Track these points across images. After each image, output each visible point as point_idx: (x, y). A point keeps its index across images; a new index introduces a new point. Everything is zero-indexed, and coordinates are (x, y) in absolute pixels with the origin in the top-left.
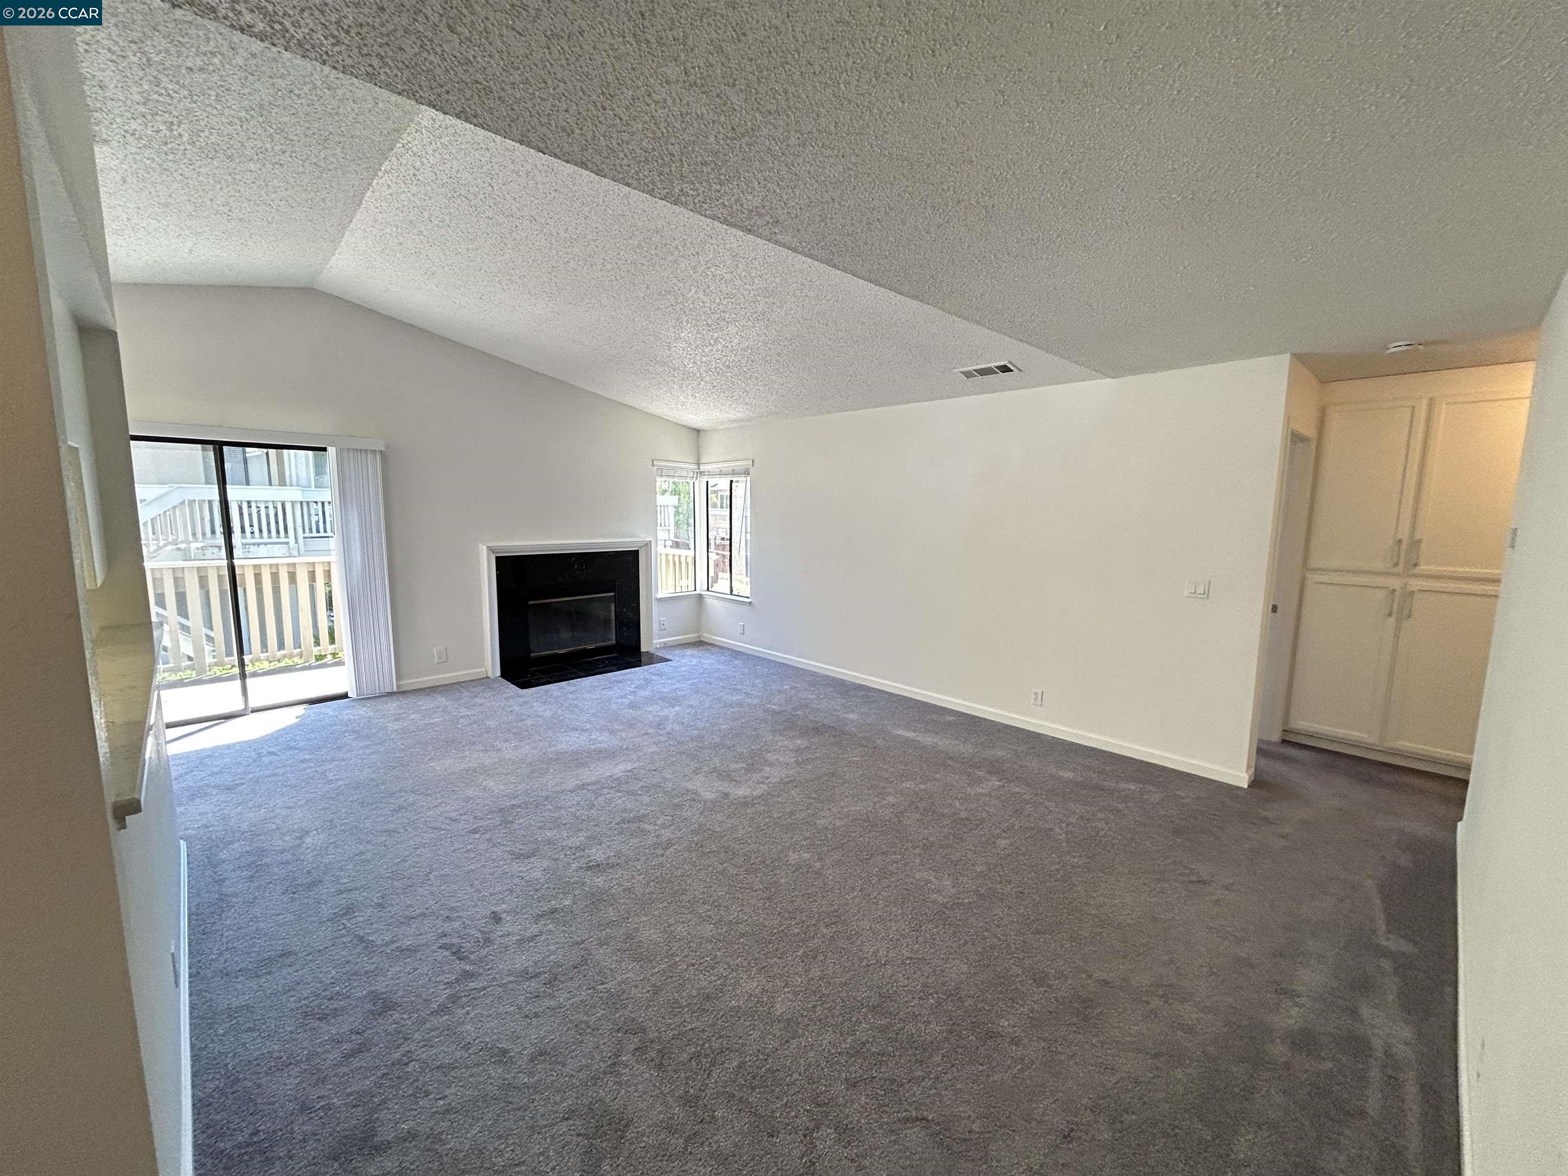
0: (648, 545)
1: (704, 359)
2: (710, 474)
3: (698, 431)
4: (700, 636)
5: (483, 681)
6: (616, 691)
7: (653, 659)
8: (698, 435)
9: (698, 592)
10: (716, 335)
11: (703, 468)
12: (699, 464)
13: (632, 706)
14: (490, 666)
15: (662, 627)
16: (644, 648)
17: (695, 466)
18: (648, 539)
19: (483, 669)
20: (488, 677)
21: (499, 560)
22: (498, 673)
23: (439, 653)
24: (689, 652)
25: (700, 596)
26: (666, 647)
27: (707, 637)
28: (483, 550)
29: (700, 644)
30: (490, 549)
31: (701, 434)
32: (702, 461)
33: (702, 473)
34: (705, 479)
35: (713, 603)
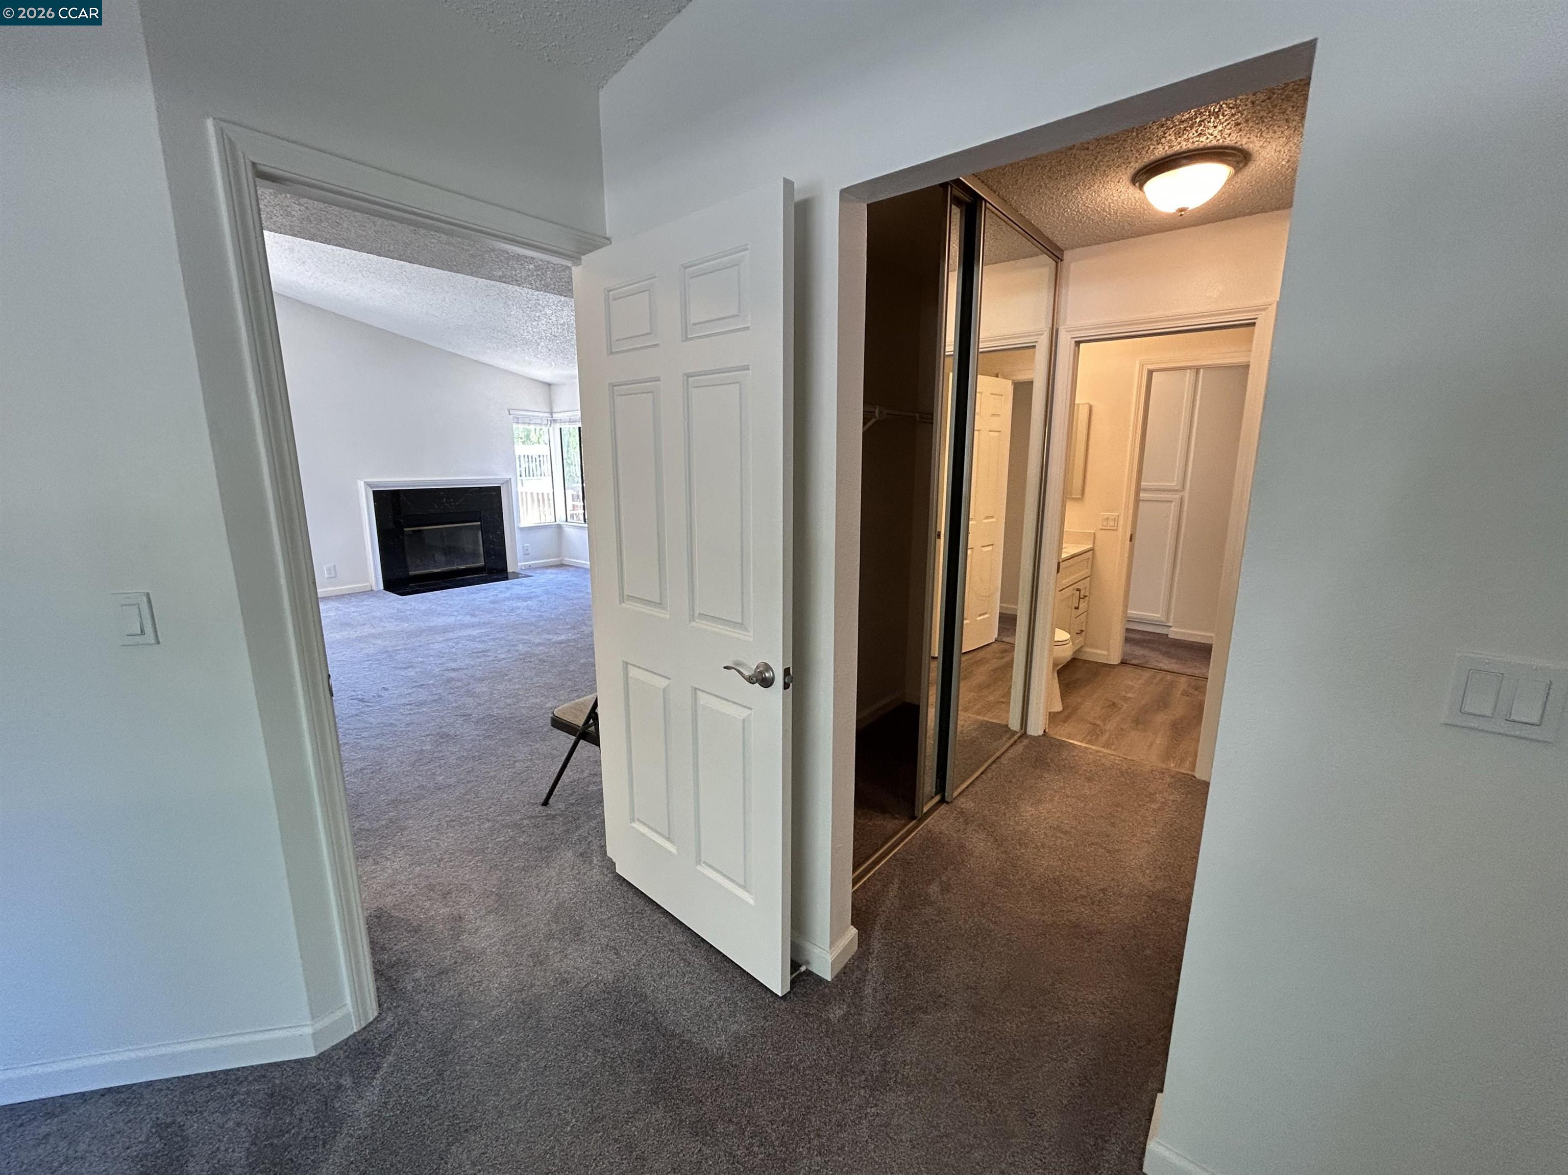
0: (508, 482)
1: (535, 330)
2: (561, 421)
3: (549, 385)
4: (562, 560)
5: (370, 593)
6: (482, 594)
7: (516, 575)
8: (550, 389)
9: (558, 522)
10: (538, 315)
11: (556, 416)
12: (551, 413)
13: (492, 602)
14: (373, 580)
15: (526, 552)
16: (510, 570)
17: (549, 415)
18: (509, 477)
19: (368, 584)
20: (372, 590)
21: (375, 493)
22: (381, 586)
23: (329, 570)
24: (549, 571)
25: (559, 527)
26: (530, 568)
27: (567, 560)
28: (361, 484)
29: (561, 566)
30: (368, 484)
31: (553, 387)
32: (555, 410)
33: (555, 421)
34: (558, 426)
35: (569, 531)
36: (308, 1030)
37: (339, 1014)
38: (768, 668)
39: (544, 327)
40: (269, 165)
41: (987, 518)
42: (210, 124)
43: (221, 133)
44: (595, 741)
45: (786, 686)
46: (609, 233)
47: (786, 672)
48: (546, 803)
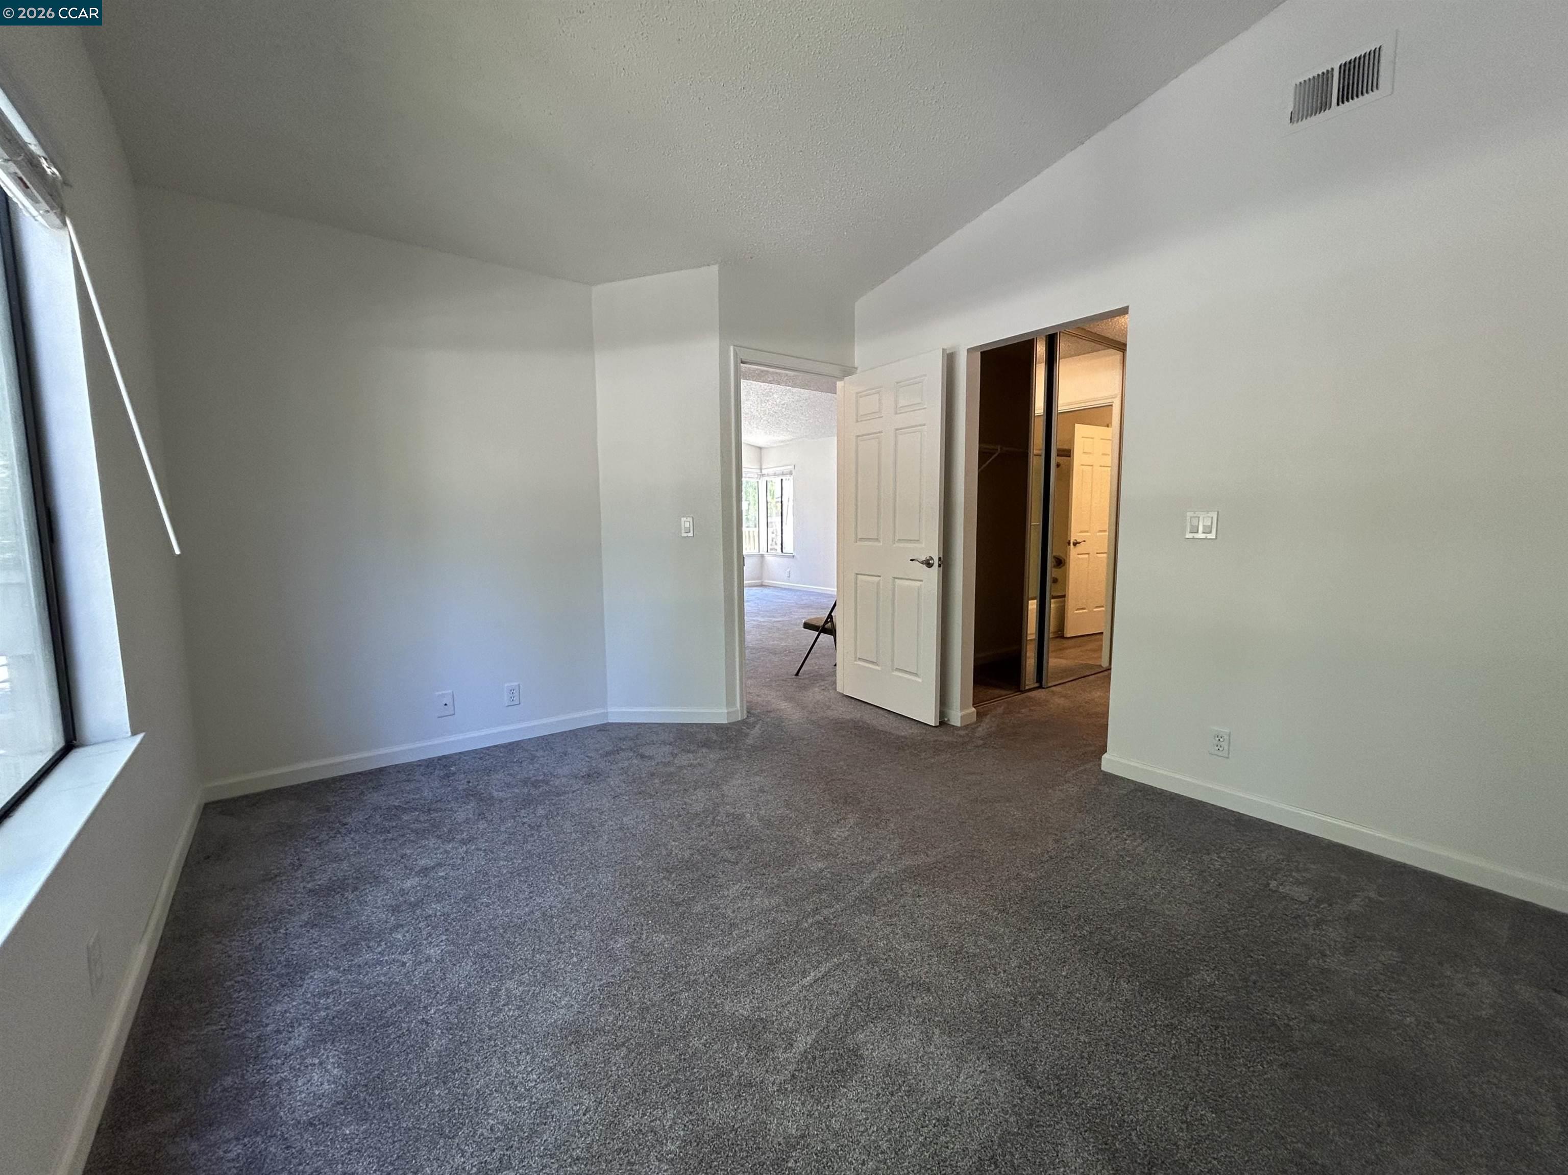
2: (768, 475)
3: (760, 448)
4: (762, 582)
8: (761, 451)
9: (761, 552)
11: (764, 472)
12: (761, 469)
17: (758, 471)
24: (754, 588)
25: (762, 556)
27: (766, 582)
29: (762, 585)
31: (763, 451)
32: (763, 467)
33: (763, 475)
34: (765, 479)
35: (769, 559)
36: (726, 711)
37: (734, 709)
38: (931, 558)
39: (769, 407)
40: (744, 358)
41: (1100, 531)
42: (732, 348)
43: (734, 350)
44: (832, 632)
45: (939, 566)
46: (856, 365)
47: (940, 559)
48: (797, 674)
